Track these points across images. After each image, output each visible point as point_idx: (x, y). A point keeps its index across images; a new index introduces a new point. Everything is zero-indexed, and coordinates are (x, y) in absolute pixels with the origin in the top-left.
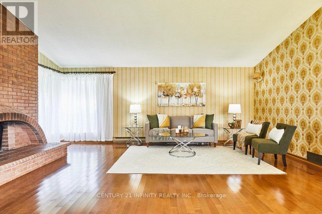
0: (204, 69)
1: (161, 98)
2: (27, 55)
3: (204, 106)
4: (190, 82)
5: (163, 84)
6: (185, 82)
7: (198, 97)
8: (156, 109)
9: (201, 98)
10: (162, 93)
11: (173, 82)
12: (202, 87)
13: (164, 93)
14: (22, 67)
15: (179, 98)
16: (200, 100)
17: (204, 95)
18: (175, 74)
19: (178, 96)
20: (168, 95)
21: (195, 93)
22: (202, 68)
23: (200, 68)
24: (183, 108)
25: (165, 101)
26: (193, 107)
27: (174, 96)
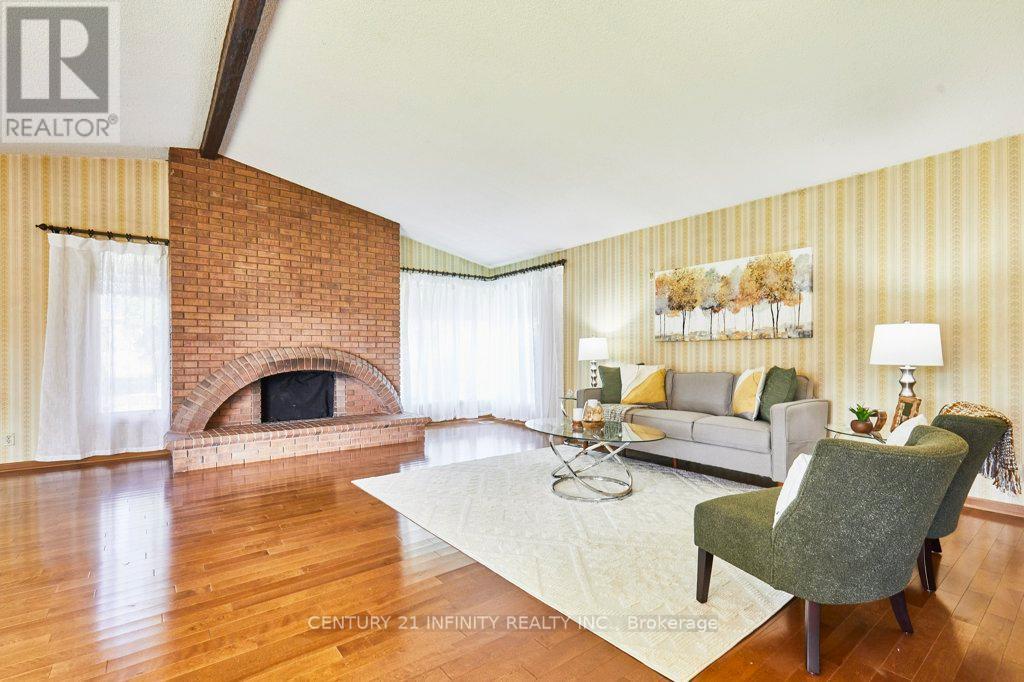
0: (807, 196)
1: (662, 316)
2: (374, 261)
3: (805, 335)
4: (753, 253)
5: (669, 273)
6: (738, 256)
7: (781, 304)
8: (652, 350)
9: (792, 308)
10: (666, 302)
11: (697, 263)
12: (799, 267)
13: (670, 299)
14: (362, 282)
15: (715, 311)
16: (787, 315)
17: (806, 295)
18: (703, 236)
19: (712, 307)
20: (680, 307)
21: (771, 290)
22: (802, 192)
23: (793, 193)
24: (731, 346)
25: (672, 323)
26: (764, 342)
27: (698, 309)
